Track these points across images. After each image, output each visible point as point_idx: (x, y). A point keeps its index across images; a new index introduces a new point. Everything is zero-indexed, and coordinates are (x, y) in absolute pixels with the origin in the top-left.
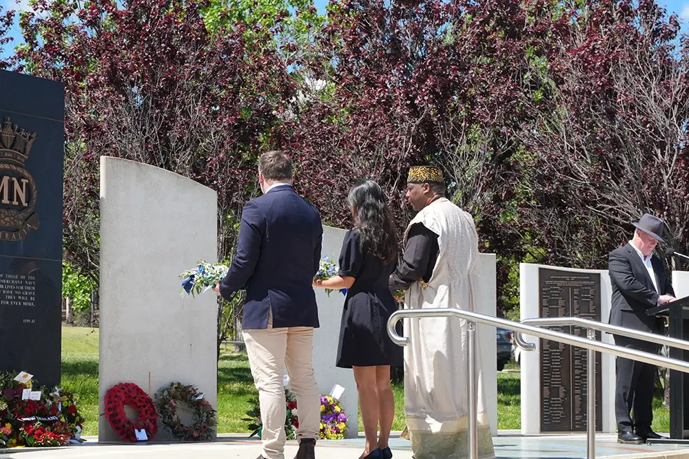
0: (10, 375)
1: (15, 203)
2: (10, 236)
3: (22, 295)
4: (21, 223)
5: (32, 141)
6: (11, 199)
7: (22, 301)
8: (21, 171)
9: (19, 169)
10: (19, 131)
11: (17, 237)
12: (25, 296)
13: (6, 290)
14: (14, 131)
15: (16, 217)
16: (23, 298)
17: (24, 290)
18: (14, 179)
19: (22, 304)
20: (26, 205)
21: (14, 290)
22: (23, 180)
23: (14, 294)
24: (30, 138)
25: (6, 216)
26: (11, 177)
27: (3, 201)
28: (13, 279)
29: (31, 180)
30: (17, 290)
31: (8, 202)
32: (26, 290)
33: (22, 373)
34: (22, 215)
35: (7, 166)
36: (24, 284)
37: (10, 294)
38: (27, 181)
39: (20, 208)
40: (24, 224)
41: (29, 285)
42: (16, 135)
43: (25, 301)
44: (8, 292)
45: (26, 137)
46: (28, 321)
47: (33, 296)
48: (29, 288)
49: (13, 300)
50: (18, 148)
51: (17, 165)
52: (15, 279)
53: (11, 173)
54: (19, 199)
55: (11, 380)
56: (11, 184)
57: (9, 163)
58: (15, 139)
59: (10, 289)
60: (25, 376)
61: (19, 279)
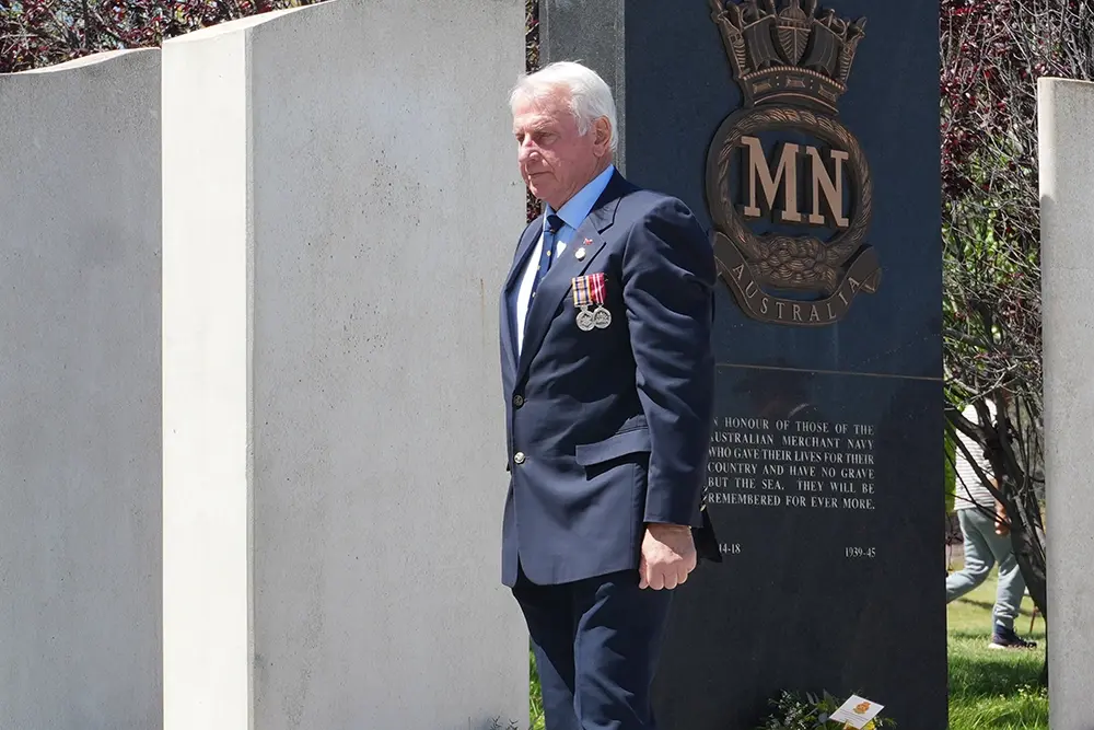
0: (818, 705)
1: (816, 218)
2: (806, 313)
3: (838, 479)
4: (831, 274)
5: (855, 41)
6: (804, 206)
7: (841, 496)
8: (830, 129)
9: (826, 124)
10: (821, 13)
11: (823, 313)
12: (849, 480)
13: (798, 464)
14: (807, 14)
15: (819, 258)
16: (843, 488)
17: (846, 465)
18: (812, 151)
19: (840, 503)
20: (842, 222)
21: (818, 466)
22: (834, 154)
23: (818, 476)
24: (851, 32)
25: (795, 257)
26: (803, 146)
27: (785, 215)
28: (815, 434)
29: (857, 153)
30: (829, 465)
31: (797, 217)
32: (851, 465)
33: (854, 701)
34: (838, 252)
35: (793, 116)
36: (844, 449)
37: (808, 478)
38: (845, 155)
39: (832, 234)
40: (840, 278)
41: (857, 451)
42: (813, 27)
43: (851, 496)
44: (803, 471)
45: (838, 31)
46: (859, 551)
47: (867, 480)
48: (857, 459)
49: (818, 494)
50: (819, 63)
51: (818, 111)
52: (821, 435)
53: (804, 136)
54: (825, 209)
55: (822, 718)
56: (804, 165)
57: (799, 106)
58: (811, 36)
59: (807, 463)
60: (861, 709)
61: (832, 434)
